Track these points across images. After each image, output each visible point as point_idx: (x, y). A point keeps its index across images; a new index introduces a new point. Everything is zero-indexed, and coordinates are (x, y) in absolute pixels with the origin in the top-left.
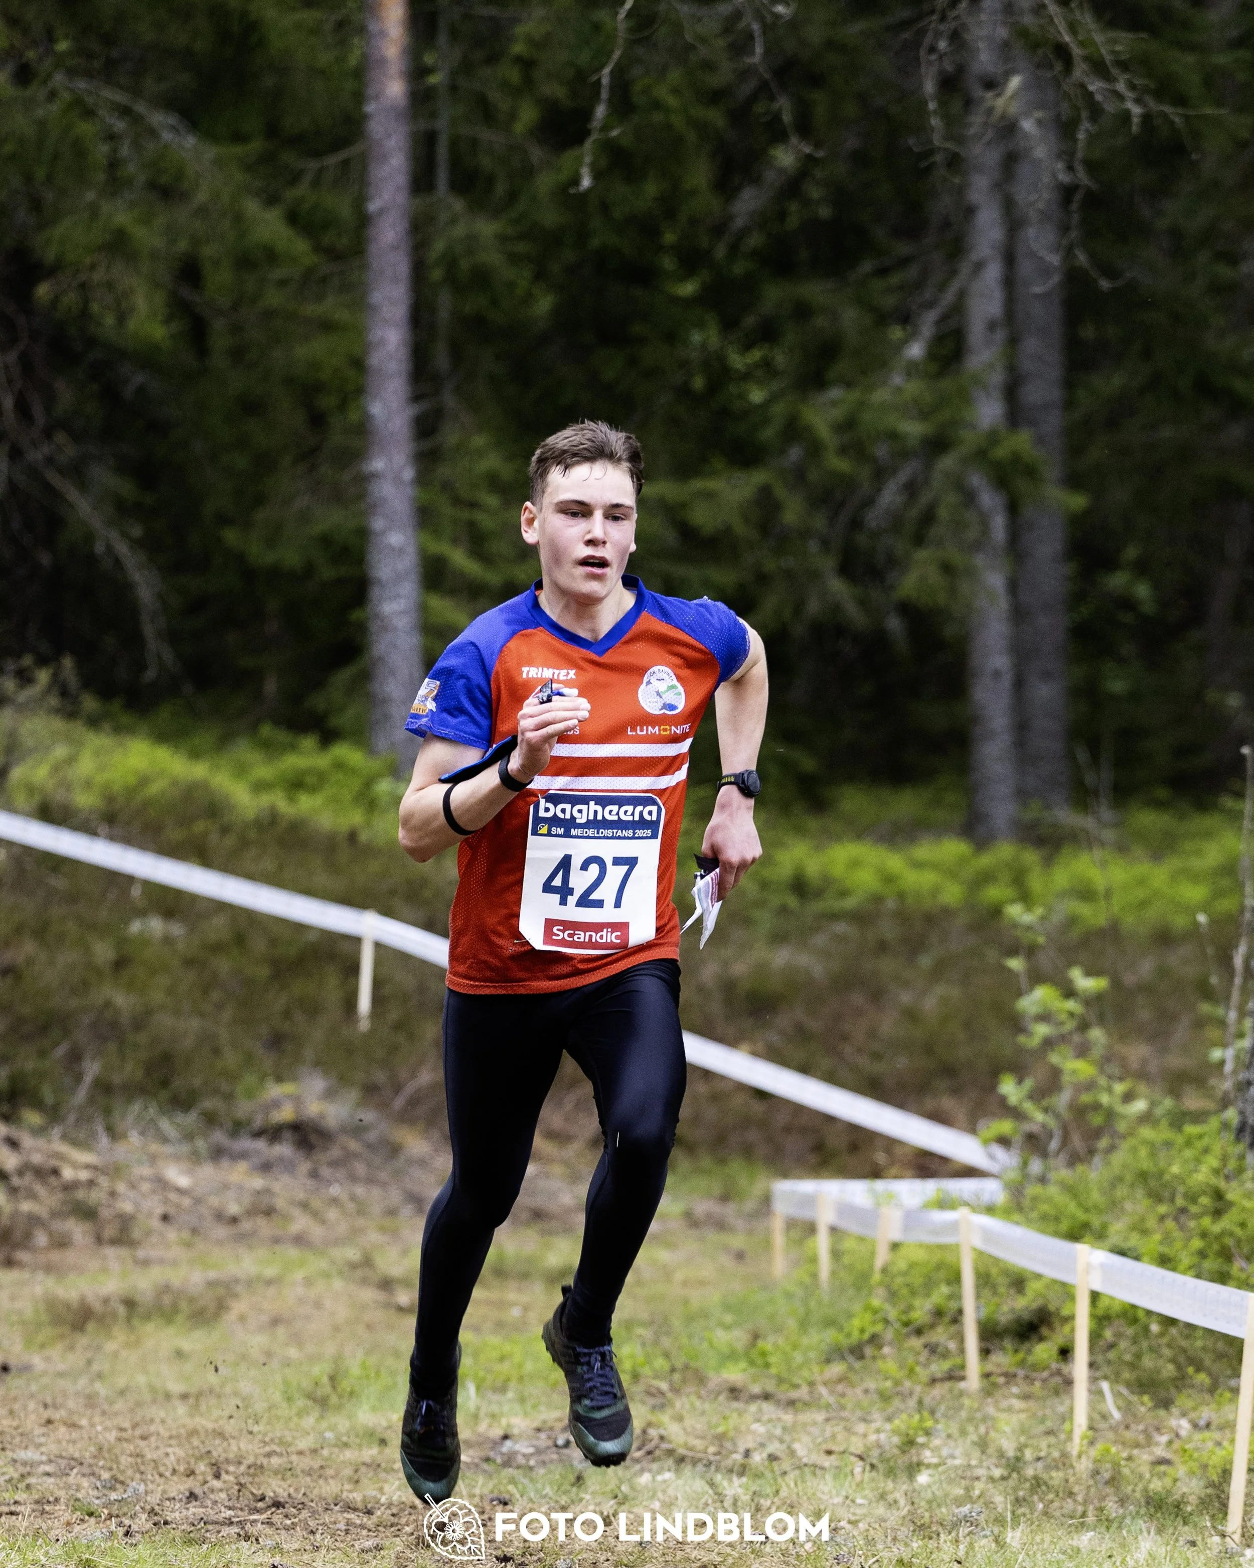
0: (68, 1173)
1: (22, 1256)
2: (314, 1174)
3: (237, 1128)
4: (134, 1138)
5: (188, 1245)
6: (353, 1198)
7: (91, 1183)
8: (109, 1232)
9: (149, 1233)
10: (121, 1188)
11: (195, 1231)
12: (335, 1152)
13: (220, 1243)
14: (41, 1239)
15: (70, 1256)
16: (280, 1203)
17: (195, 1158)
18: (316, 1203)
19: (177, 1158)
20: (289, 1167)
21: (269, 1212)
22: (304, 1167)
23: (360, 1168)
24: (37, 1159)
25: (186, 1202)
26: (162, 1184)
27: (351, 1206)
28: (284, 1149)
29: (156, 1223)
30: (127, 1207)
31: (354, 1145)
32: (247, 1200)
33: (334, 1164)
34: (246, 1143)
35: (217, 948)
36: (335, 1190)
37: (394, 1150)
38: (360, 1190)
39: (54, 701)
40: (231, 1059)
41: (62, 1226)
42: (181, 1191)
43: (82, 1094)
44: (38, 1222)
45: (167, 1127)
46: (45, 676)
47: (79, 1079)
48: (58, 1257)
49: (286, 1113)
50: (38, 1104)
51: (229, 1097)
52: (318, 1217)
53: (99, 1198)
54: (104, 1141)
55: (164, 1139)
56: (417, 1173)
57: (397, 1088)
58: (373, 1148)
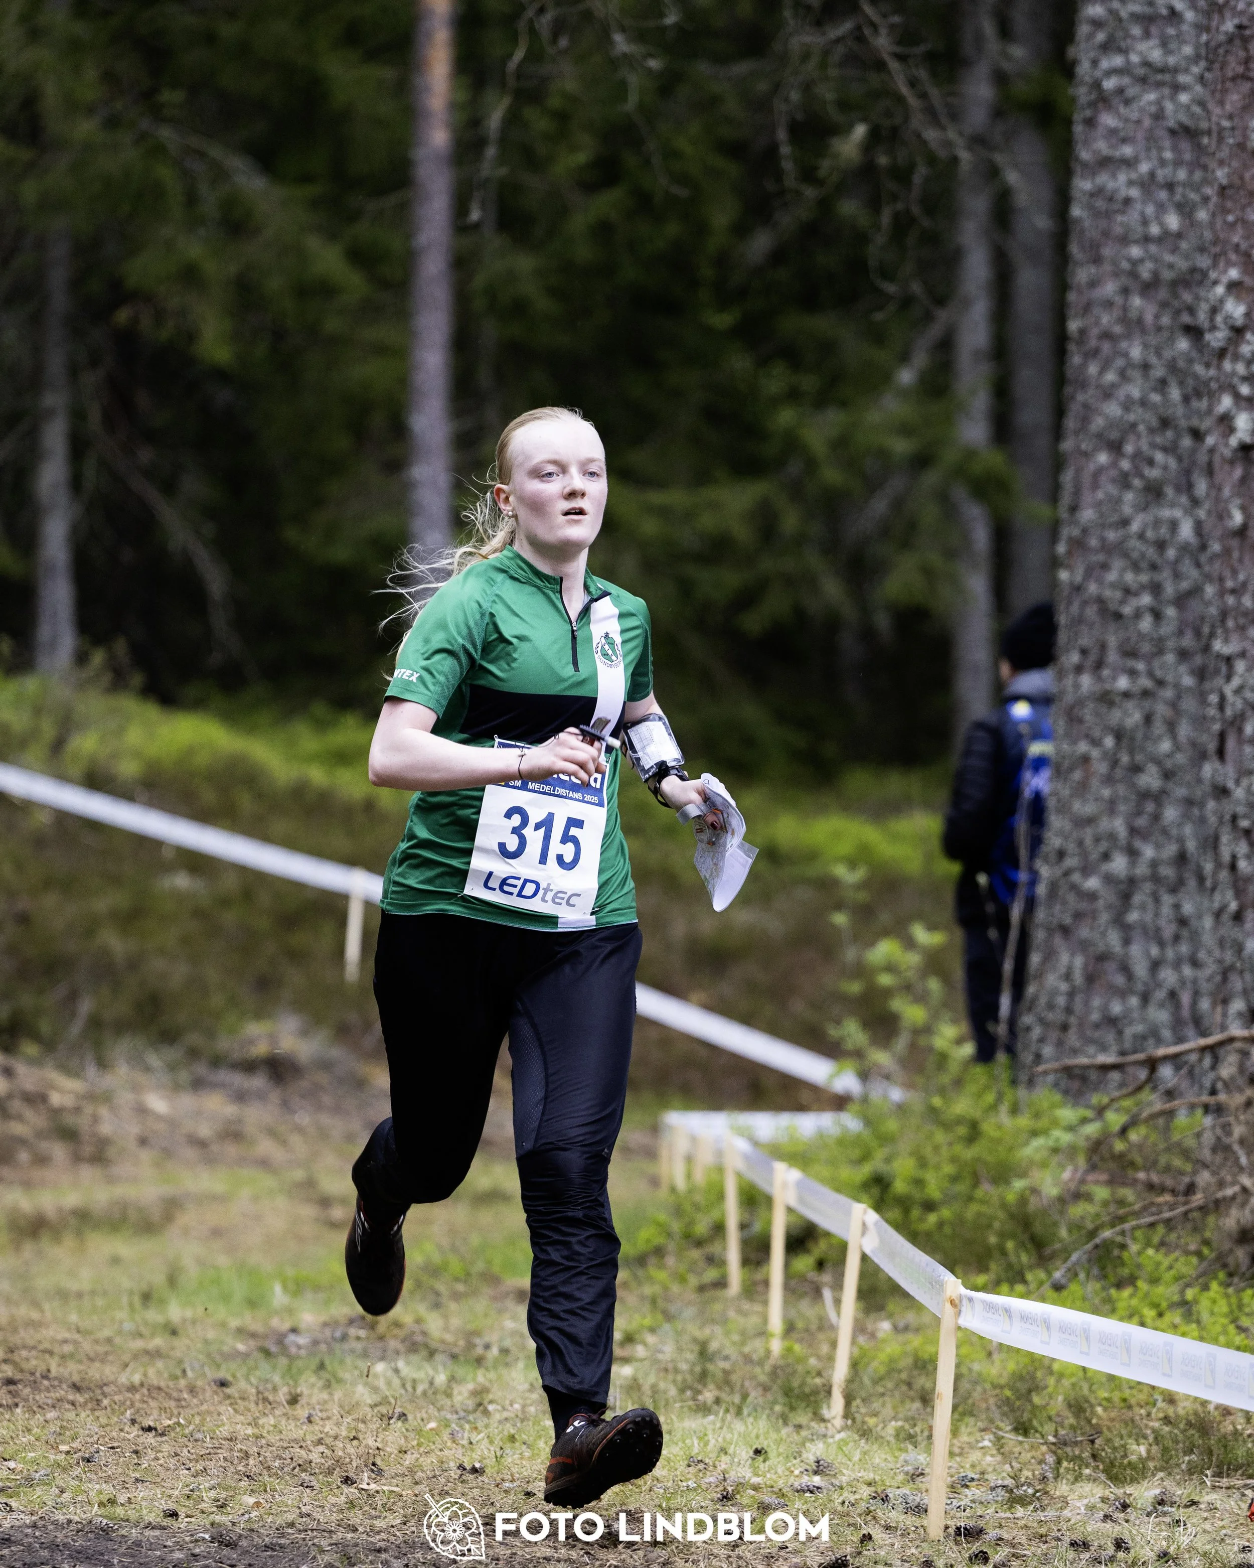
0: (56, 1099)
1: (2, 1171)
2: (285, 1104)
3: (217, 1062)
4: (123, 1069)
5: (158, 1165)
6: (318, 1126)
7: (77, 1110)
8: (87, 1150)
9: (124, 1153)
10: (104, 1112)
11: (167, 1153)
12: (304, 1084)
13: (188, 1163)
14: (24, 1156)
15: (47, 1173)
16: (248, 1129)
17: (177, 1088)
18: (282, 1129)
19: (159, 1087)
20: (261, 1096)
21: (237, 1137)
22: (275, 1096)
23: (327, 1099)
24: (29, 1086)
25: (161, 1127)
26: (142, 1111)
27: (314, 1134)
28: (258, 1082)
29: (132, 1145)
30: (106, 1128)
31: (323, 1078)
32: (218, 1126)
33: (303, 1097)
34: (223, 1075)
35: (224, 902)
36: (302, 1118)
37: (361, 1084)
38: (326, 1119)
39: (107, 677)
40: (217, 1000)
41: (44, 1146)
42: (159, 1117)
43: (76, 1029)
44: (22, 1142)
45: (154, 1060)
46: (98, 658)
47: (73, 1014)
48: (37, 1174)
49: (261, 1049)
50: (36, 1037)
51: (211, 1034)
52: (283, 1143)
53: (82, 1122)
54: (91, 1071)
55: (148, 1069)
56: (381, 1103)
57: (367, 1027)
58: (340, 1081)
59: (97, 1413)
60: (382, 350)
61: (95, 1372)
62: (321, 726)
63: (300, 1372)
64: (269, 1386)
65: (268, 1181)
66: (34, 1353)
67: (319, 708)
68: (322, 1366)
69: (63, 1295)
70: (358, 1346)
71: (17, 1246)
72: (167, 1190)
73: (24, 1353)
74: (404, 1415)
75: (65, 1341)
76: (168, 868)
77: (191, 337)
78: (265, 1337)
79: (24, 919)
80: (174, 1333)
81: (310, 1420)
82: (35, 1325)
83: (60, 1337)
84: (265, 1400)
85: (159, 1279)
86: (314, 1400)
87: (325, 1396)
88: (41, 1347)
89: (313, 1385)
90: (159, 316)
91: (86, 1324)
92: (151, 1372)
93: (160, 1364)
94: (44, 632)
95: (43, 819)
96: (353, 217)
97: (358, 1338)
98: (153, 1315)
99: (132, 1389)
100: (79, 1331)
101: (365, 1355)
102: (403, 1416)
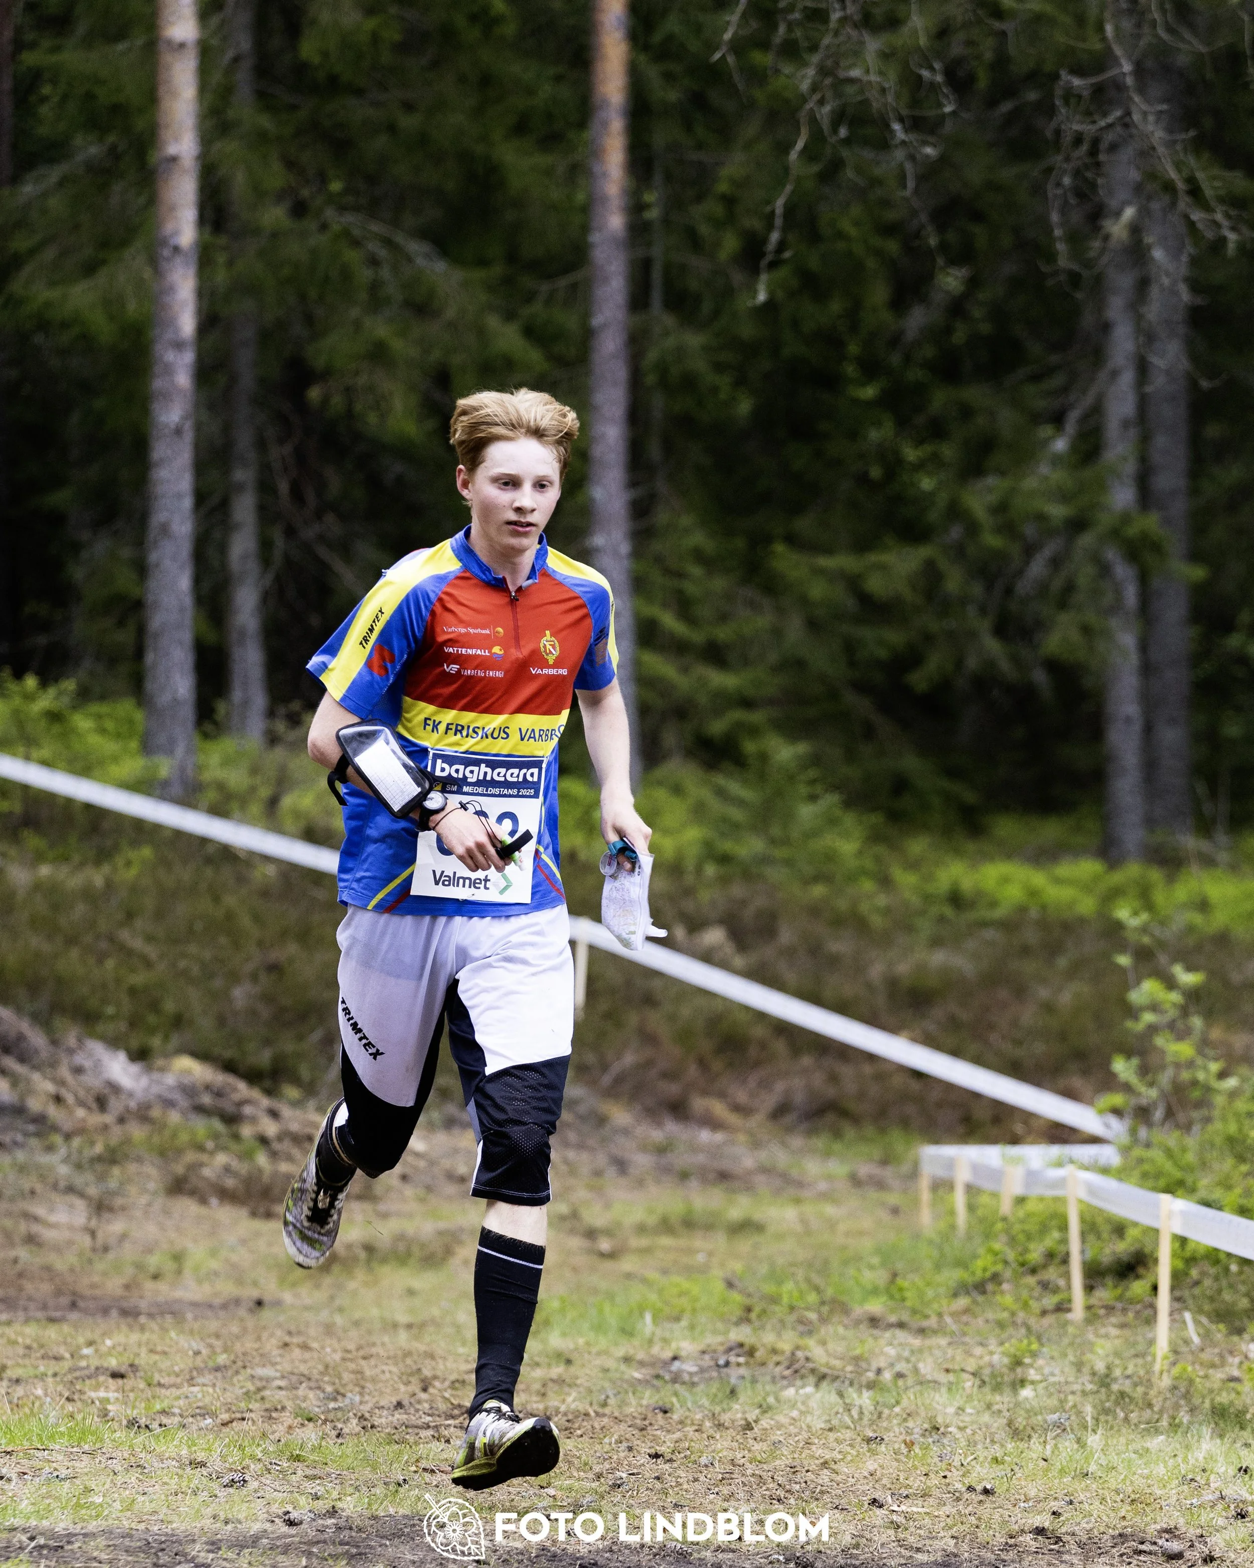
5: (422, 1200)
6: (566, 1161)
11: (429, 1189)
13: (450, 1198)
24: (295, 1127)
25: (422, 1164)
37: (601, 1120)
50: (296, 1081)
56: (621, 1140)
57: (605, 1067)
58: (582, 1118)
79: (274, 968)
95: (269, 870)
96: (529, 298)
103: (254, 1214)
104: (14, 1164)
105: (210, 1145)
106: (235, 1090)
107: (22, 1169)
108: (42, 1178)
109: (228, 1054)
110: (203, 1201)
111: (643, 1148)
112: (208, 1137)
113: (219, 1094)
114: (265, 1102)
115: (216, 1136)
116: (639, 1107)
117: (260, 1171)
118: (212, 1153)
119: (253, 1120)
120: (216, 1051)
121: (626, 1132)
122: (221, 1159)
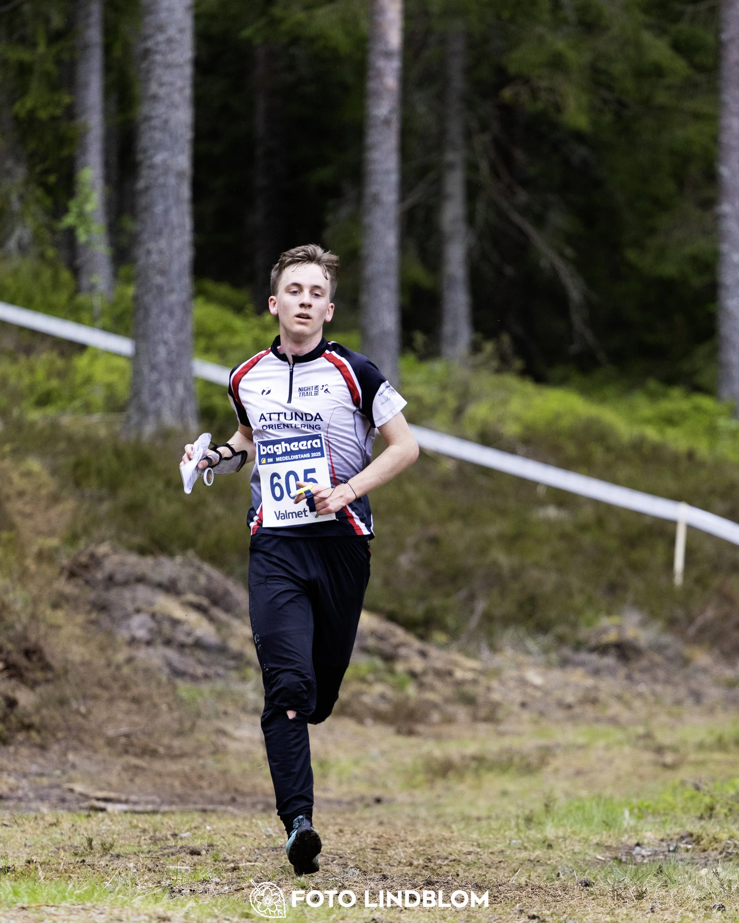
0: (459, 674)
1: (420, 728)
2: (629, 677)
3: (578, 646)
4: (509, 652)
5: (536, 723)
6: (654, 693)
7: (475, 682)
8: (483, 712)
9: (510, 714)
10: (495, 684)
11: (542, 714)
12: (644, 662)
13: (557, 721)
14: (436, 717)
15: (453, 729)
16: (602, 696)
17: (549, 665)
18: (627, 696)
19: (535, 665)
20: (612, 672)
21: (594, 701)
22: (622, 672)
23: (661, 674)
24: (439, 665)
25: (538, 694)
26: (523, 682)
27: (651, 699)
28: (609, 661)
29: (516, 708)
30: (496, 696)
31: (658, 658)
32: (580, 694)
33: (642, 671)
34: (583, 656)
35: (584, 528)
36: (642, 688)
37: (686, 662)
38: (659, 688)
39: (495, 363)
40: (579, 600)
41: (451, 709)
42: (536, 687)
43: (474, 622)
44: (435, 706)
45: (531, 644)
46: (489, 347)
47: (472, 612)
48: (445, 729)
49: (612, 637)
50: (444, 628)
51: (574, 626)
52: (628, 705)
53: (479, 691)
54: (486, 653)
55: (528, 652)
56: (702, 677)
57: (691, 620)
58: (670, 660)
59: (495, 906)
60: (698, 116)
61: (491, 876)
62: (653, 397)
63: (645, 876)
64: (621, 886)
65: (618, 735)
66: (446, 862)
67: (652, 384)
68: (660, 871)
69: (466, 819)
70: (687, 856)
71: (431, 782)
72: (543, 742)
73: (439, 862)
74: (723, 906)
75: (470, 853)
76: (542, 503)
77: (559, 109)
78: (617, 849)
79: (434, 541)
80: (550, 846)
81: (652, 910)
82: (447, 841)
83: (465, 850)
84: (619, 895)
85: (538, 807)
86: (655, 896)
87: (663, 893)
88: (452, 857)
89: (654, 885)
90: (534, 94)
91: (485, 840)
92: (533, 875)
93: (540, 870)
94: (447, 329)
95: (448, 466)
96: (677, 18)
97: (687, 850)
98: (534, 834)
99: (520, 887)
100: (479, 845)
101: (692, 862)
102: (721, 908)
103: (399, 732)
104: (212, 691)
105: (370, 677)
106: (394, 635)
107: (220, 696)
108: (235, 702)
109: (391, 606)
110: (360, 721)
111: (717, 683)
112: (369, 672)
113: (381, 638)
114: (417, 644)
115: (375, 671)
116: (717, 651)
117: (407, 698)
118: (370, 684)
119: (406, 659)
120: (381, 604)
121: (705, 670)
122: (378, 688)
